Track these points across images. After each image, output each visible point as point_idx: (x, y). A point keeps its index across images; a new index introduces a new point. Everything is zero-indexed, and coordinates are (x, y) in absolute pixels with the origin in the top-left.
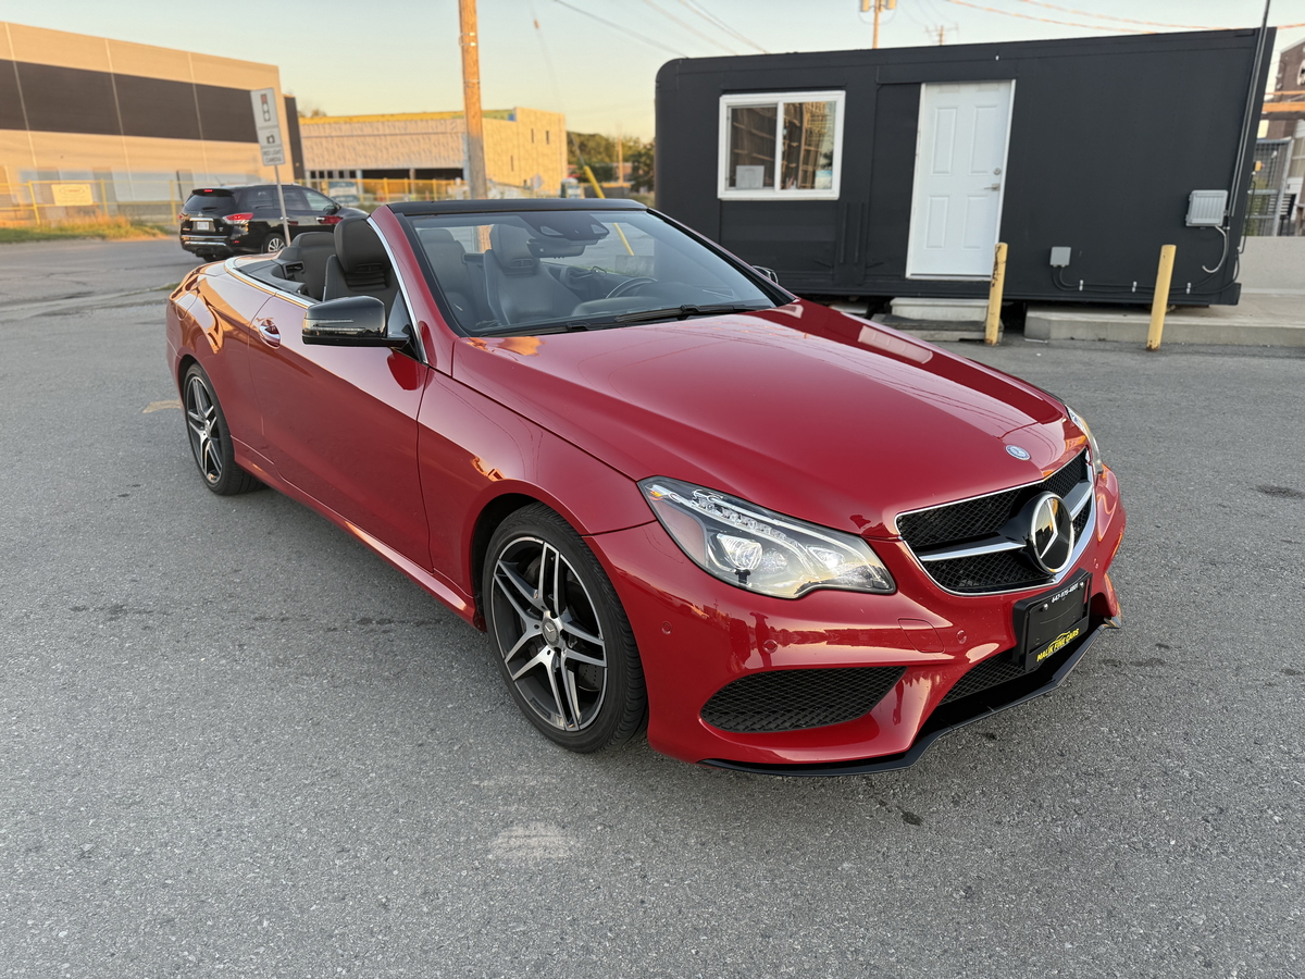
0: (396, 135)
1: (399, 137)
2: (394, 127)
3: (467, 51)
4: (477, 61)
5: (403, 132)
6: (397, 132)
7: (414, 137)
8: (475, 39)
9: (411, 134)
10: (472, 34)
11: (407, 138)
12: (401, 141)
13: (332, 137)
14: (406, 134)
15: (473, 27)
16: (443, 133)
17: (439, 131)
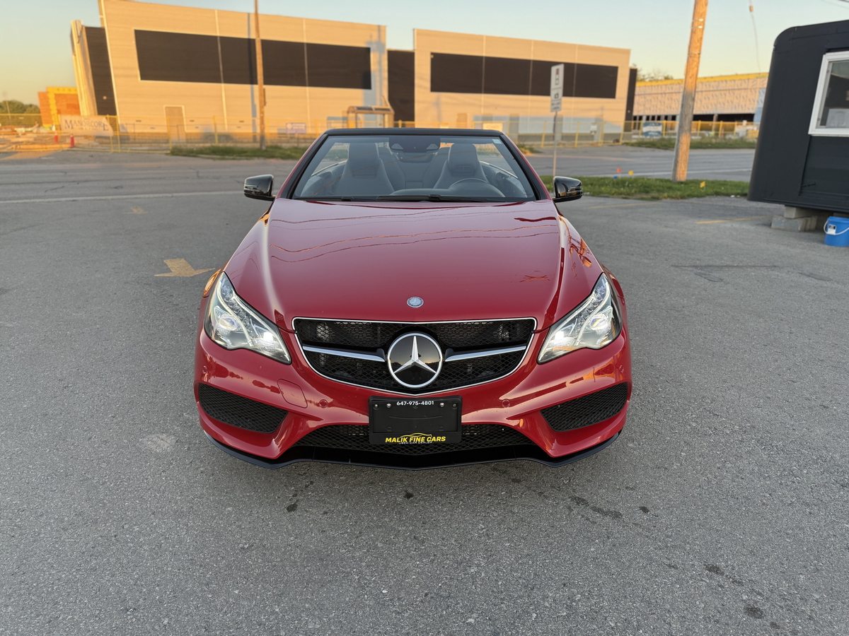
0: (710, 91)
1: (711, 93)
2: (710, 86)
3: (694, 32)
4: (701, 38)
5: (716, 89)
6: (711, 89)
7: (722, 92)
8: (703, 23)
9: (720, 90)
10: (701, 20)
11: (717, 93)
12: (713, 96)
13: (665, 94)
14: (717, 90)
15: (703, 15)
16: (745, 89)
17: (743, 87)
